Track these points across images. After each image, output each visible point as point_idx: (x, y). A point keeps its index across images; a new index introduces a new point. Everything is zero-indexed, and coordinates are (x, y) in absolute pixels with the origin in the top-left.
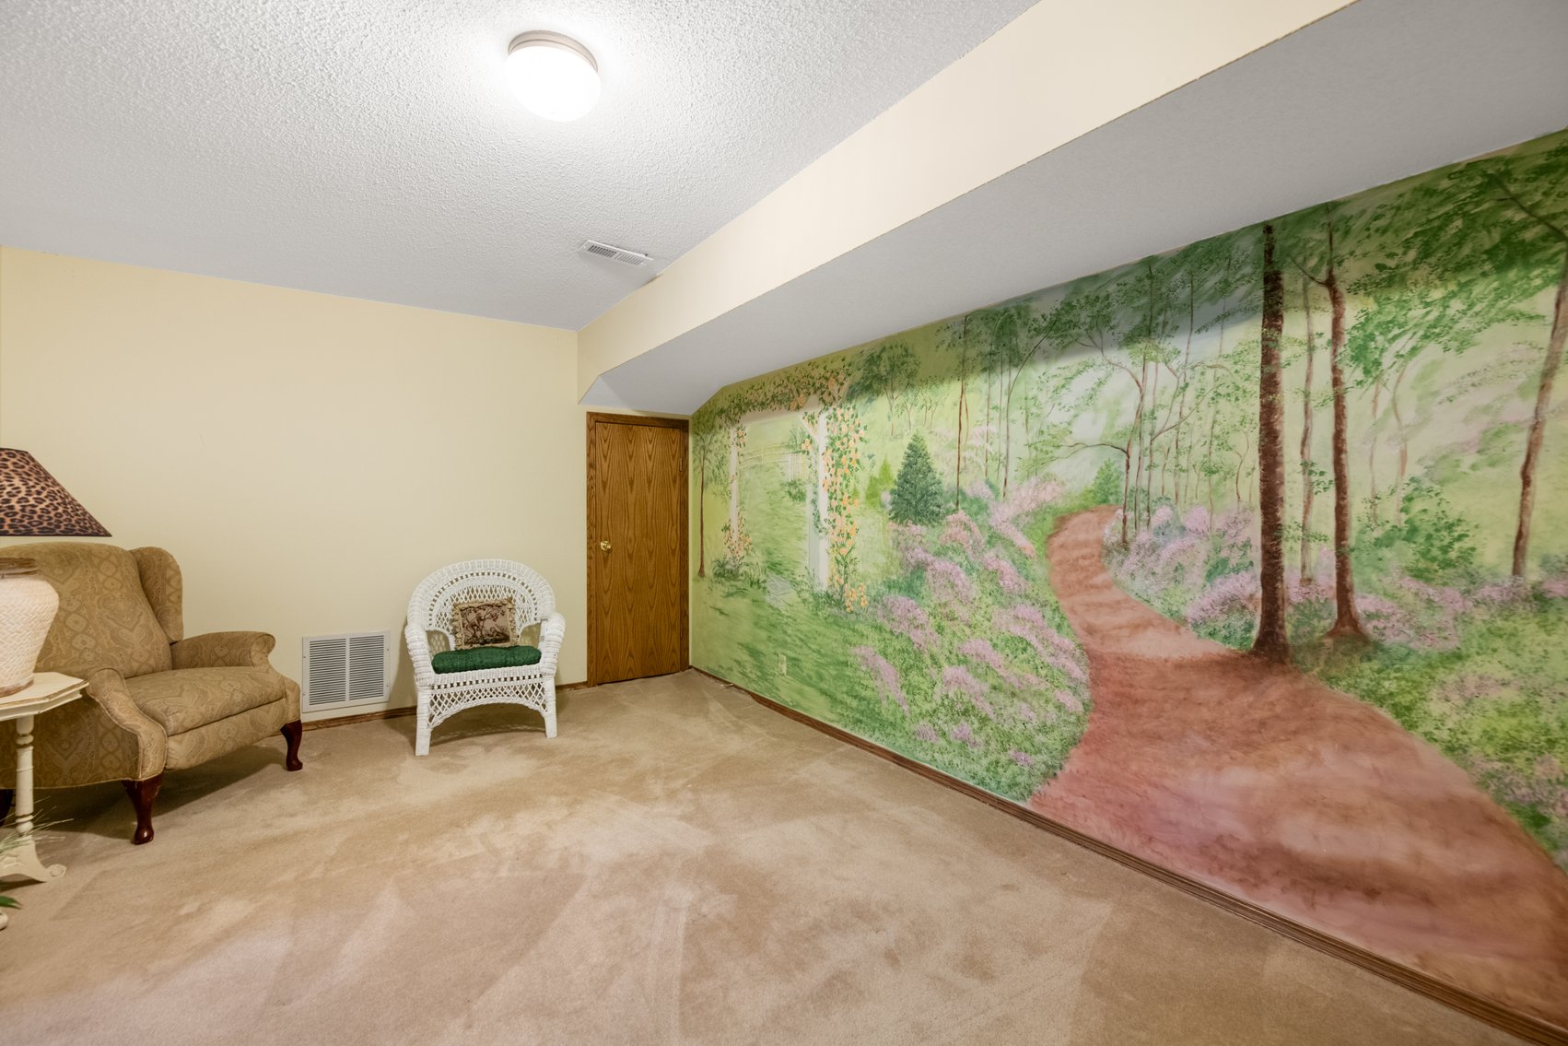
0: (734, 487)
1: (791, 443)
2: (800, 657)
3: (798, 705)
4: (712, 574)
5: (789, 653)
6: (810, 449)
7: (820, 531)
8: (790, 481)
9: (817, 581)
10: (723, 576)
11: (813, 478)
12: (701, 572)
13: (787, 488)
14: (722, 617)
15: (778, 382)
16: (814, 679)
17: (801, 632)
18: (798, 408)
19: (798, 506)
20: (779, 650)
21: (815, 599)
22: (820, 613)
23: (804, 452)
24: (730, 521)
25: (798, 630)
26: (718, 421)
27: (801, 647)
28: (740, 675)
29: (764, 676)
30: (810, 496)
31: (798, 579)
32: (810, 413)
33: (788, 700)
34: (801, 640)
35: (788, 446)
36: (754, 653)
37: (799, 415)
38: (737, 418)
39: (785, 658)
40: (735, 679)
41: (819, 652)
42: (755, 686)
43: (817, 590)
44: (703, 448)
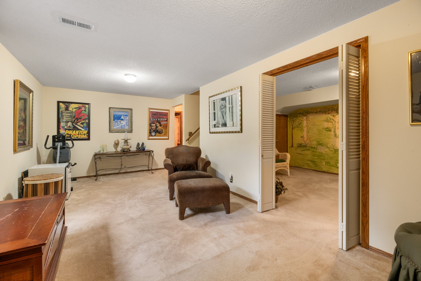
0: (305, 129)
1: (326, 120)
2: (330, 161)
3: (329, 171)
4: (296, 146)
5: (326, 161)
6: (333, 121)
7: (336, 137)
8: (326, 127)
9: (335, 147)
10: (301, 147)
11: (334, 127)
12: (292, 146)
13: (325, 129)
14: (300, 155)
15: (321, 108)
16: (334, 165)
17: (330, 157)
18: (329, 114)
19: (329, 133)
20: (322, 161)
21: (335, 150)
22: (336, 153)
23: (331, 122)
24: (304, 135)
25: (329, 156)
26: (299, 115)
27: (330, 160)
28: (308, 166)
29: (317, 166)
30: (333, 130)
31: (329, 146)
32: (333, 114)
33: (326, 170)
34: (330, 158)
35: (325, 121)
36: (312, 161)
37: (329, 115)
38: (306, 115)
39: (324, 162)
40: (306, 167)
41: (336, 160)
42: (314, 168)
43: (335, 148)
44: (293, 121)
